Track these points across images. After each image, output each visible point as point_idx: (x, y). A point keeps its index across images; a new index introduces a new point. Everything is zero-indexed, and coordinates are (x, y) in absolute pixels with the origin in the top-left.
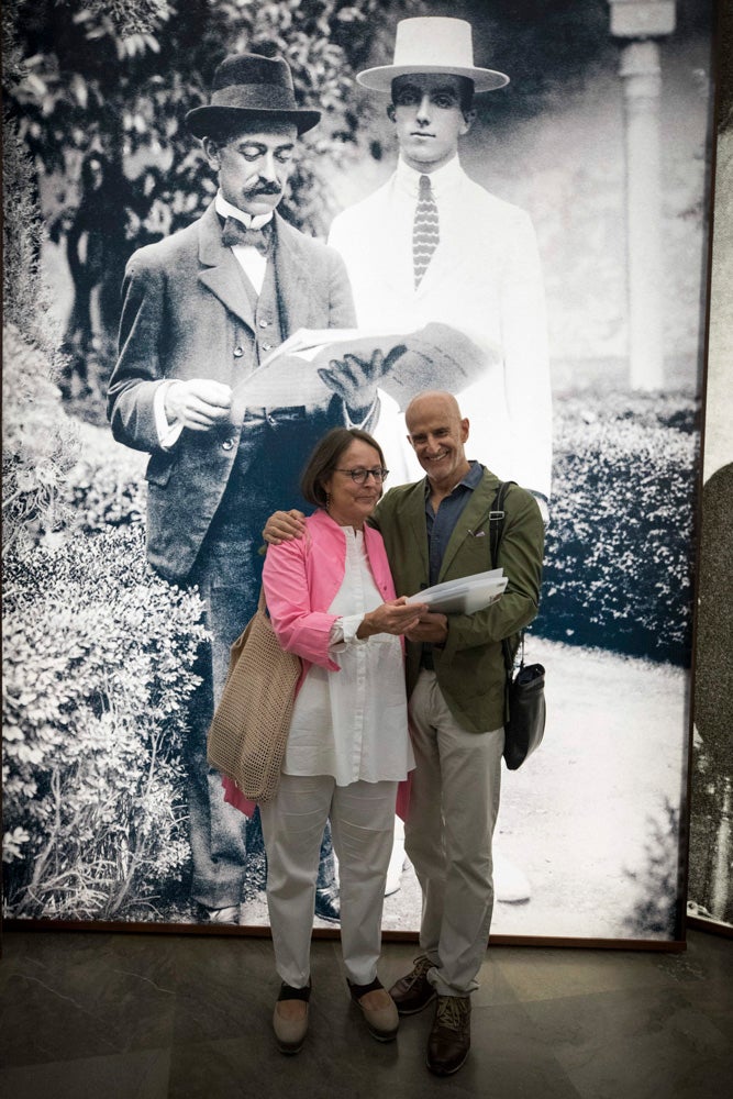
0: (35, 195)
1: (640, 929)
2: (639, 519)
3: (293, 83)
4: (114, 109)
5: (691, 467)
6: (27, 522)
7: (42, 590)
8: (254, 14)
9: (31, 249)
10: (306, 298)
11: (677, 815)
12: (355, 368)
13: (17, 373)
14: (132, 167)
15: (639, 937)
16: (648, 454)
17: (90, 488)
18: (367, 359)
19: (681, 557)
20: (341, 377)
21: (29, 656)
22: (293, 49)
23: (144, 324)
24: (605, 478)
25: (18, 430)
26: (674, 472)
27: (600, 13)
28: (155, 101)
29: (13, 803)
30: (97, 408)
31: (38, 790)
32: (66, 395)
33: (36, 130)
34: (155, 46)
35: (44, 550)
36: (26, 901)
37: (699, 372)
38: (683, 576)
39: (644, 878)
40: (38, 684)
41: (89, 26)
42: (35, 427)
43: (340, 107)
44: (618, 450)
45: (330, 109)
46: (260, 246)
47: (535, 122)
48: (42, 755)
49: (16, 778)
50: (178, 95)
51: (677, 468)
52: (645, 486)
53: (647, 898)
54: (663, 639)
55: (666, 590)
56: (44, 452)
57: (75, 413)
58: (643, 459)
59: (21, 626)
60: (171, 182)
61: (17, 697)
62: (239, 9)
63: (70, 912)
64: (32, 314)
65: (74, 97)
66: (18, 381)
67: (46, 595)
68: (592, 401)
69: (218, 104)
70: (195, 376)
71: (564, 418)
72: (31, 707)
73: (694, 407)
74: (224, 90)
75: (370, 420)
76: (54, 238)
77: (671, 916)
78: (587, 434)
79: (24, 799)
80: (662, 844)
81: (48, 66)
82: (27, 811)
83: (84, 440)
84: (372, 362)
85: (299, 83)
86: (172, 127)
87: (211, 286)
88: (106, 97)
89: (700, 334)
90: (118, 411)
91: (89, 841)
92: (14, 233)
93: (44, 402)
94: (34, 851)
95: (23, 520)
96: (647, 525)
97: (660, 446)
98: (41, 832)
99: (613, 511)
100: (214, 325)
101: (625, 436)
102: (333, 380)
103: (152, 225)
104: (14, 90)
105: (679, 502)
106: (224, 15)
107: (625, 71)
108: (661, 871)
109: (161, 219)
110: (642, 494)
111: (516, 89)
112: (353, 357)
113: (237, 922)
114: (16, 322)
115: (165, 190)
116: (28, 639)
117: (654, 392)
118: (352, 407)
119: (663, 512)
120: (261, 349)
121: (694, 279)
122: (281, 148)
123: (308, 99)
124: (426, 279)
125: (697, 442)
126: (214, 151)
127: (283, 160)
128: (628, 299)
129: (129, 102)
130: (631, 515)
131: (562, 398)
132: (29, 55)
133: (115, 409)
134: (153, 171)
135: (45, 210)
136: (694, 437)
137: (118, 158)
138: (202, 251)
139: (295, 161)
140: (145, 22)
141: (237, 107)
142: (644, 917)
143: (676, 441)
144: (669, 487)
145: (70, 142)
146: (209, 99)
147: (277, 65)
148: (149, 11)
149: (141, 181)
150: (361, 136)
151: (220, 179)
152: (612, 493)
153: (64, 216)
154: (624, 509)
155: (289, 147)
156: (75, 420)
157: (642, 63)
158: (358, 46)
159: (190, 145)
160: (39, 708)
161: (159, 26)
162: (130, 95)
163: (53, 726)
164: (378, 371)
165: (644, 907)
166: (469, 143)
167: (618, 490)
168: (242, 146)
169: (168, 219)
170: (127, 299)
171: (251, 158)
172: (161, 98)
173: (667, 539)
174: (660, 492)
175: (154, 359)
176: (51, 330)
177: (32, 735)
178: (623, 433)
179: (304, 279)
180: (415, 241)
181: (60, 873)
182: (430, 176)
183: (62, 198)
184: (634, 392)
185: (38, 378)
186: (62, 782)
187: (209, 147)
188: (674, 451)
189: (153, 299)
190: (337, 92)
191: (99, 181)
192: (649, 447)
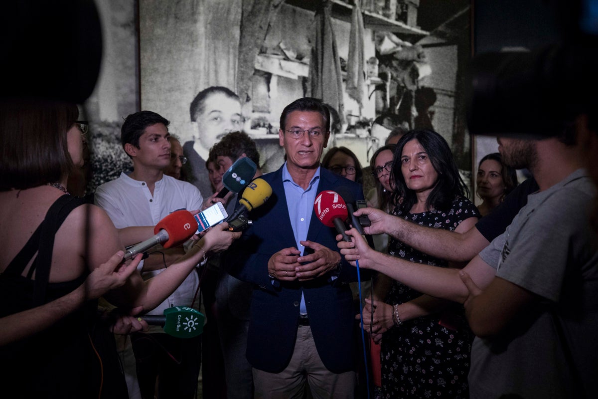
16: (112, 158)
44: (95, 155)
52: (111, 176)
58: (109, 161)
89: (136, 92)
97: (118, 154)
101: (98, 148)
117: (113, 123)
121: (131, 62)
167: (96, 178)
184: (102, 123)
192: (112, 154)
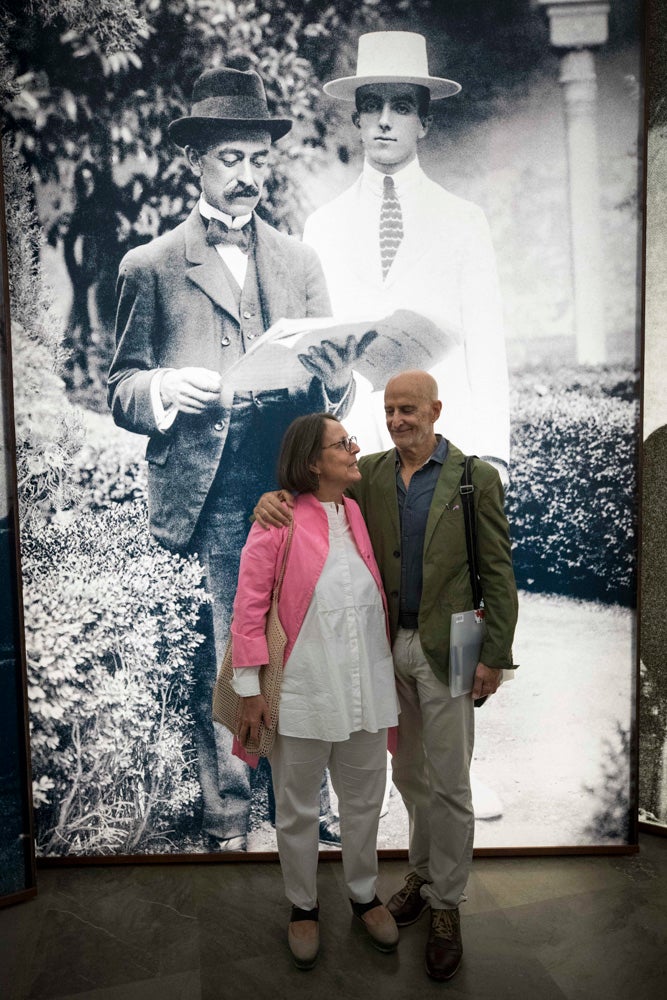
0: (33, 203)
1: (598, 837)
2: (588, 479)
3: (265, 94)
4: (102, 122)
5: (632, 432)
6: (38, 502)
7: (55, 563)
8: (228, 31)
9: (31, 253)
10: (285, 291)
11: (628, 737)
12: (332, 353)
13: (23, 367)
14: (121, 175)
15: (598, 844)
16: (595, 421)
17: (95, 469)
18: (342, 344)
19: (626, 511)
20: (320, 362)
21: (47, 623)
22: (265, 63)
23: (138, 318)
24: (557, 444)
25: (26, 419)
26: (618, 436)
27: (541, 26)
28: (140, 114)
29: (38, 755)
30: (98, 397)
31: (60, 742)
32: (69, 385)
33: (30, 143)
34: (138, 63)
35: (55, 527)
36: (54, 841)
37: (637, 347)
38: (628, 527)
39: (601, 792)
40: (56, 648)
41: (76, 45)
42: (42, 416)
43: (309, 115)
44: (568, 418)
45: (300, 117)
46: (241, 244)
47: (486, 125)
48: (63, 711)
49: (40, 732)
50: (160, 107)
51: (620, 433)
52: (592, 449)
53: (604, 809)
54: (612, 583)
55: (613, 541)
56: (51, 438)
57: (79, 402)
58: (590, 426)
59: (38, 596)
60: (157, 188)
61: (37, 661)
62: (213, 27)
63: (94, 849)
64: (34, 312)
65: (64, 111)
66: (24, 374)
67: (60, 567)
68: (544, 376)
69: (197, 115)
70: (187, 364)
71: (520, 392)
72: (50, 669)
73: (634, 378)
74: (203, 102)
75: (347, 399)
76: (52, 242)
77: (625, 824)
78: (541, 405)
79: (48, 751)
80: (616, 762)
81: (39, 83)
82: (51, 762)
83: (88, 426)
84: (347, 347)
85: (271, 94)
86: (156, 137)
87: (198, 282)
88: (94, 111)
89: (637, 312)
90: (118, 398)
91: (108, 785)
92: (14, 238)
93: (50, 393)
94: (59, 796)
95: (35, 500)
96: (595, 484)
97: (605, 414)
98: (64, 779)
99: (565, 473)
100: (202, 317)
101: (574, 406)
102: (312, 365)
103: (142, 228)
104: (9, 106)
105: (623, 462)
106: (200, 33)
107: (564, 78)
108: (616, 785)
109: (150, 222)
110: (590, 457)
111: (468, 96)
112: (330, 343)
113: (245, 849)
114: (20, 320)
115: (153, 195)
116: (45, 608)
117: (598, 366)
118: (330, 388)
119: (609, 472)
120: (246, 338)
121: (631, 264)
122: (256, 155)
123: (280, 109)
124: (392, 269)
125: (637, 409)
126: (195, 158)
127: (259, 165)
128: (573, 283)
129: (115, 115)
130: (581, 475)
131: (517, 374)
132: (20, 72)
133: (115, 397)
134: (140, 177)
135: (42, 216)
136: (634, 405)
137: (108, 166)
138: (188, 251)
139: (270, 165)
140: (127, 40)
141: (215, 117)
142: (602, 826)
143: (619, 409)
144: (613, 451)
145: (63, 153)
146: (189, 110)
147: (250, 78)
148: (131, 30)
149: (129, 188)
150: (329, 141)
151: (202, 184)
152: (564, 457)
153: (59, 221)
154: (574, 471)
155: (264, 153)
156: (78, 407)
157: (579, 70)
158: (324, 59)
159: (173, 153)
160: (57, 669)
161: (140, 44)
162: (116, 108)
163: (71, 684)
164: (352, 355)
165: (602, 816)
166: (428, 145)
167: (569, 454)
168: (221, 153)
169: (156, 223)
170: (122, 296)
171: (229, 164)
172: (145, 110)
173: (613, 495)
174: (606, 454)
175: (149, 350)
176: (53, 326)
177: (52, 693)
178: (573, 403)
179: (283, 273)
180: (381, 236)
181: (84, 814)
182: (394, 177)
183: (57, 205)
184: (580, 367)
185: (43, 371)
186: (82, 734)
187: (191, 155)
188: (617, 418)
189: (145, 295)
190: (306, 102)
191: (91, 189)
192: (596, 415)
